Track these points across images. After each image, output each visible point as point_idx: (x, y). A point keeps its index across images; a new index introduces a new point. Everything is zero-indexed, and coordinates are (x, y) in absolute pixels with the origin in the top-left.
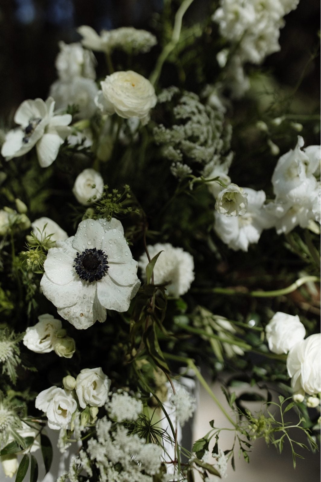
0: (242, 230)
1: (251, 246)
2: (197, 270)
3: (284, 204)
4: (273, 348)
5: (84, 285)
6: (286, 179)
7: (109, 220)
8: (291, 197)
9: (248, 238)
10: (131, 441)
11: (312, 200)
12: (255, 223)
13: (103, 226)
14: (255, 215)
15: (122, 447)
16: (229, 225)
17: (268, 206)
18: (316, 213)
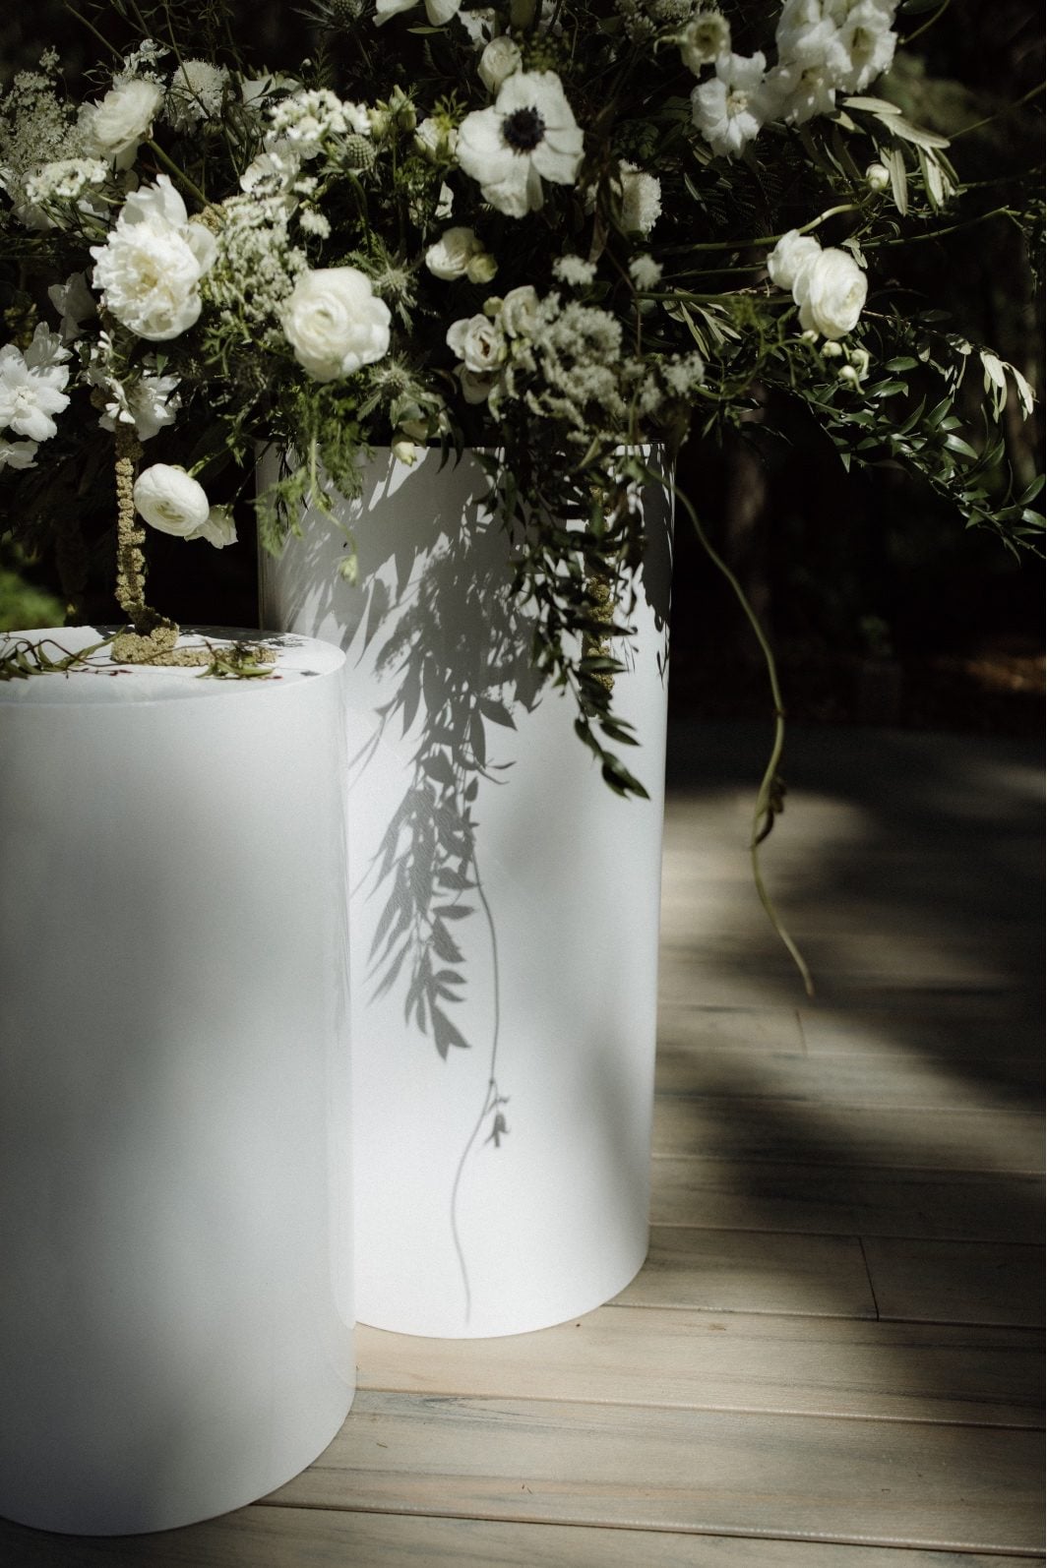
0: (732, 120)
1: (749, 143)
2: (664, 201)
3: (791, 64)
4: (775, 276)
5: (515, 153)
6: (793, 27)
7: (543, 73)
8: (799, 51)
9: (741, 130)
10: (584, 315)
11: (827, 50)
12: (753, 109)
13: (536, 81)
14: (751, 94)
15: (573, 327)
16: (712, 108)
17: (768, 74)
18: (832, 68)
